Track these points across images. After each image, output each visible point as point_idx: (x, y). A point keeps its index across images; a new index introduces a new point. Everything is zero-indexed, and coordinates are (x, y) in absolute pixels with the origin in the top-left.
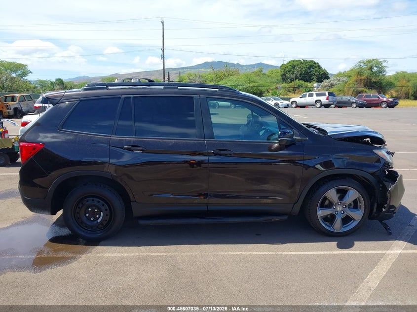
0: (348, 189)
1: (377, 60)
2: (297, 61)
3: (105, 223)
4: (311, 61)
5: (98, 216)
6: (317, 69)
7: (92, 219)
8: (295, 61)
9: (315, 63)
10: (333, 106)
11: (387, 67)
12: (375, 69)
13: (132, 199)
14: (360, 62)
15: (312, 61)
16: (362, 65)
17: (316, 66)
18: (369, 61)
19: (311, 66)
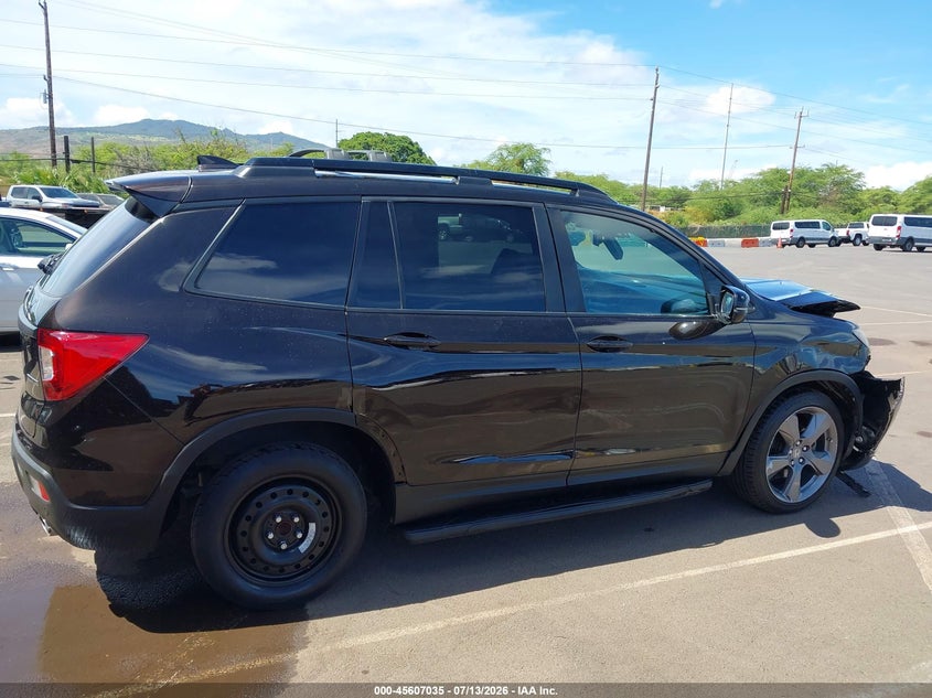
0: (814, 412)
1: (530, 147)
2: (373, 135)
3: (318, 551)
4: (403, 138)
5: (300, 536)
6: (416, 156)
7: (284, 547)
8: (369, 135)
9: (411, 143)
10: (469, 238)
11: (549, 161)
12: (529, 163)
13: (397, 478)
14: (500, 149)
15: (405, 138)
16: (505, 154)
17: (415, 149)
18: (517, 148)
19: (404, 150)
